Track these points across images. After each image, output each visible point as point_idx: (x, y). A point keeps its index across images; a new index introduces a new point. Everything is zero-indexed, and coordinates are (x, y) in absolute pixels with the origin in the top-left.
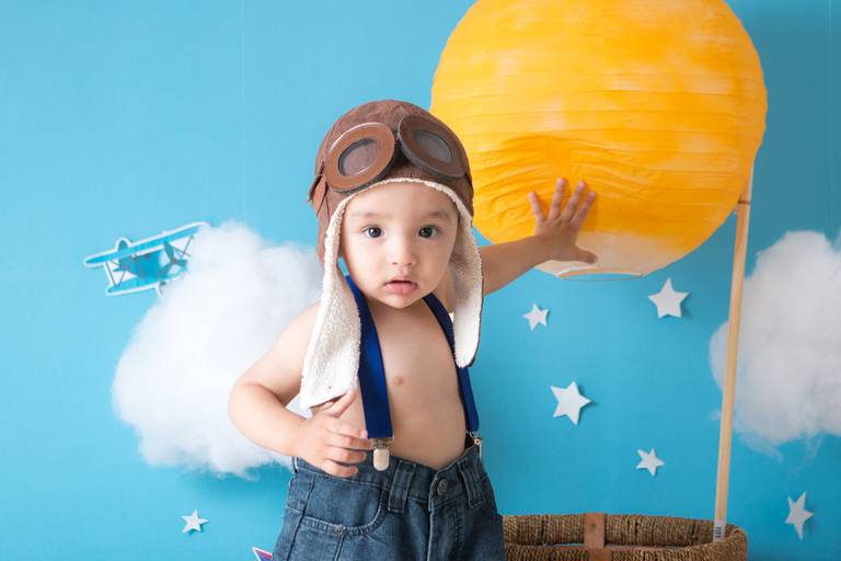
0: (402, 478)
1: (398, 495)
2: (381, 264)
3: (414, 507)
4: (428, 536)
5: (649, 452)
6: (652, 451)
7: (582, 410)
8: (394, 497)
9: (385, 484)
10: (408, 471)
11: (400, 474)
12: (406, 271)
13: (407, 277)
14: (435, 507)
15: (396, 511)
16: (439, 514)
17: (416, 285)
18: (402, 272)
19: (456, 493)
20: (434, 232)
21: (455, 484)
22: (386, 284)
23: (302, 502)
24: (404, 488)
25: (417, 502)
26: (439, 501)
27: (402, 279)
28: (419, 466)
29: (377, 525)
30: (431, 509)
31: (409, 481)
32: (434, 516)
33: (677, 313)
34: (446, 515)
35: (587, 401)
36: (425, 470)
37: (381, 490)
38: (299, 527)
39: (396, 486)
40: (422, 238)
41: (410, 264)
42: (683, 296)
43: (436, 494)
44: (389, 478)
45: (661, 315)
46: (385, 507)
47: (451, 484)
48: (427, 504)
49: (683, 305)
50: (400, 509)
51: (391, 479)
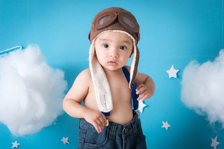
0: (113, 129)
1: (112, 134)
2: (107, 56)
3: (117, 137)
4: (122, 146)
5: (166, 122)
6: (167, 122)
7: (144, 108)
8: (111, 134)
9: (108, 131)
10: (115, 126)
11: (112, 127)
12: (114, 59)
13: (114, 61)
14: (124, 137)
15: (112, 139)
16: (126, 139)
17: (117, 64)
18: (113, 59)
19: (131, 131)
20: (125, 48)
21: (131, 129)
22: (108, 63)
23: (83, 138)
24: (114, 132)
25: (118, 136)
26: (126, 135)
27: (113, 61)
28: (118, 124)
29: (106, 143)
30: (123, 137)
31: (115, 129)
32: (124, 140)
33: (175, 76)
34: (128, 139)
35: (146, 105)
36: (120, 125)
37: (107, 132)
38: (83, 146)
39: (111, 131)
40: (121, 49)
41: (116, 57)
42: (177, 71)
43: (124, 133)
44: (109, 128)
45: (170, 77)
46: (108, 138)
47: (129, 129)
48: (122, 136)
49: (177, 74)
50: (113, 138)
51: (110, 129)
